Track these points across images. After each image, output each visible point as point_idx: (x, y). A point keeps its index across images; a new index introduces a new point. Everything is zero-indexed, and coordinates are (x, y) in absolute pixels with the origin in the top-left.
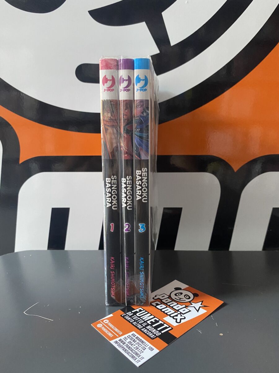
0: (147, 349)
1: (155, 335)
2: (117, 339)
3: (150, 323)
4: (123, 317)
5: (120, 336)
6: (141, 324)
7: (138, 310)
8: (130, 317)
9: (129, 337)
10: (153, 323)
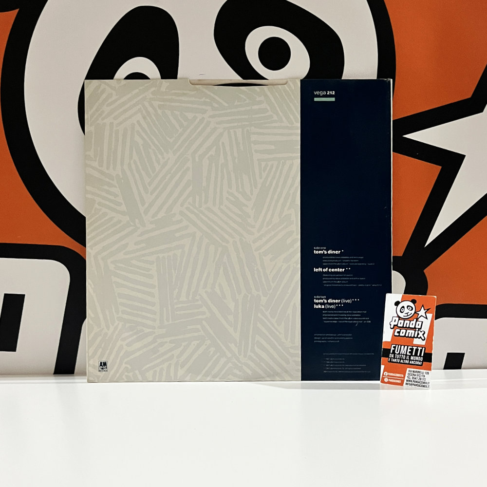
0: (426, 375)
1: (420, 361)
2: (405, 382)
3: (410, 354)
4: (390, 361)
5: (404, 377)
6: (406, 359)
7: (392, 349)
8: (394, 358)
9: (409, 374)
10: (411, 352)
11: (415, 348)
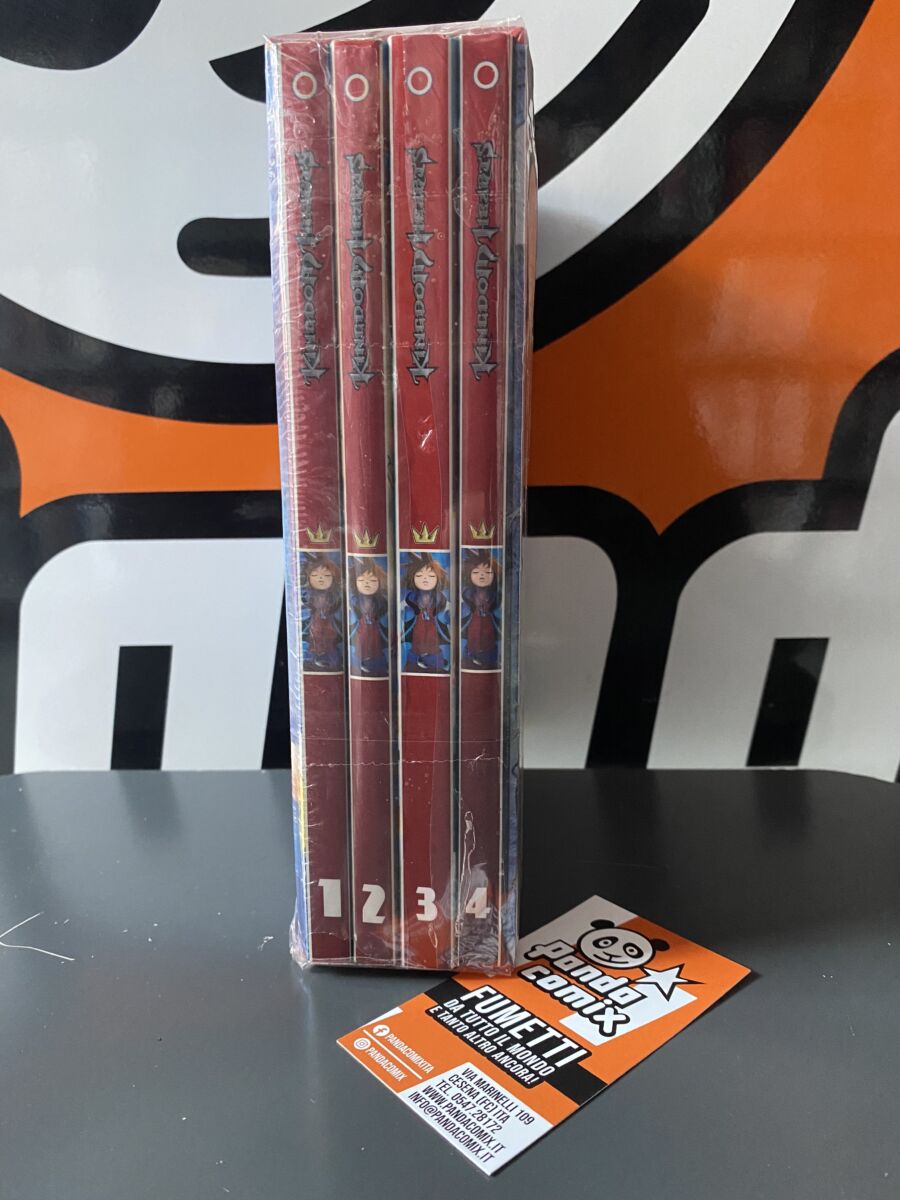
0: (513, 1120)
1: (536, 1073)
3: (519, 1037)
4: (435, 1016)
5: (427, 1077)
6: (490, 1039)
7: (478, 994)
8: (457, 1015)
9: (455, 1079)
10: (527, 1036)
11: (552, 1033)
